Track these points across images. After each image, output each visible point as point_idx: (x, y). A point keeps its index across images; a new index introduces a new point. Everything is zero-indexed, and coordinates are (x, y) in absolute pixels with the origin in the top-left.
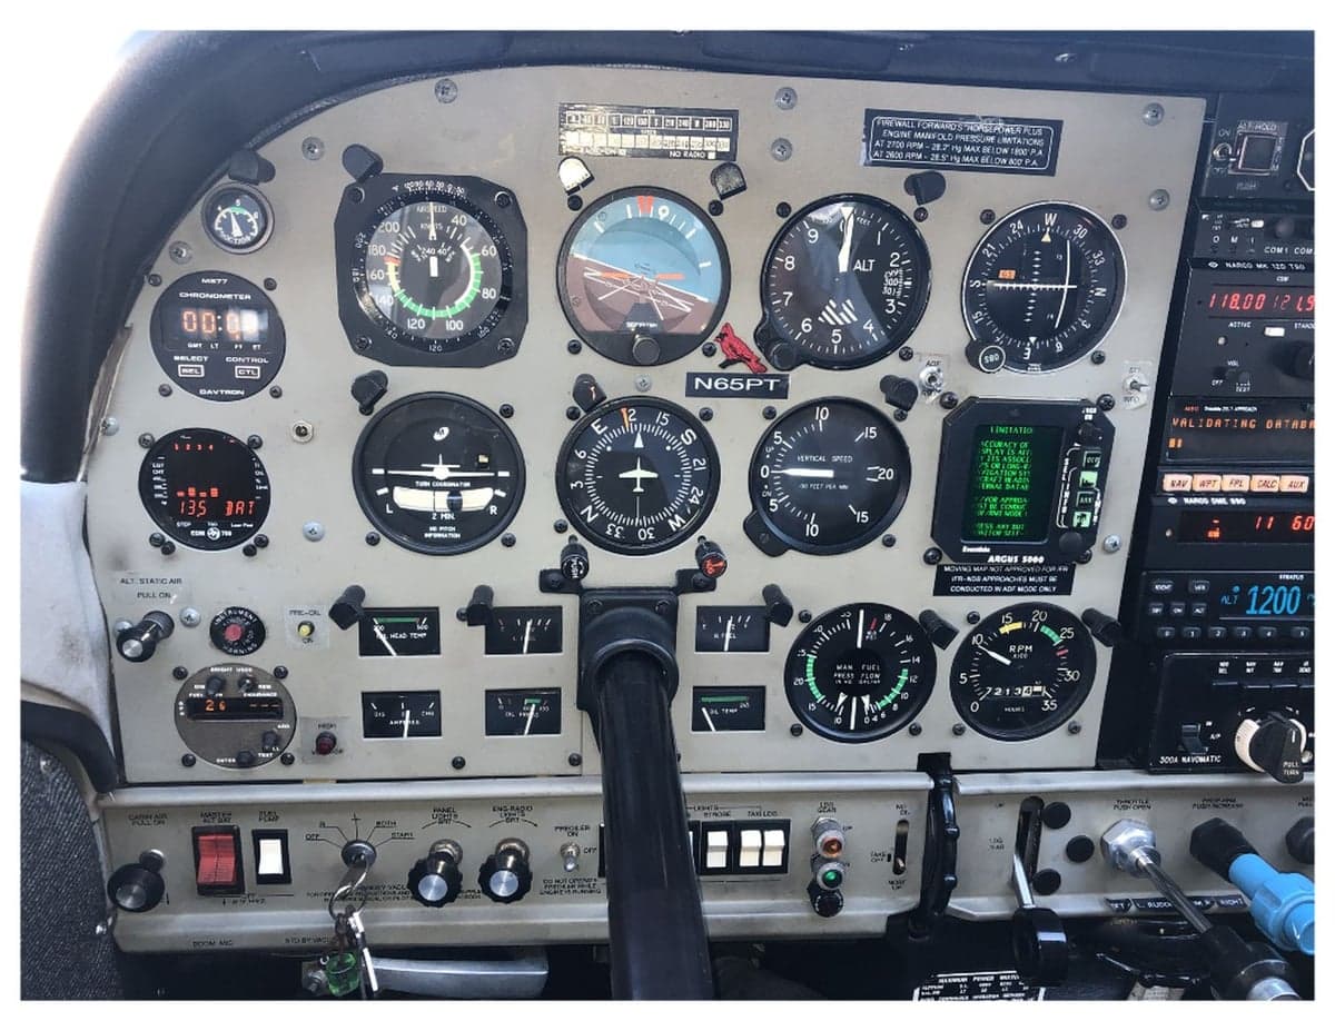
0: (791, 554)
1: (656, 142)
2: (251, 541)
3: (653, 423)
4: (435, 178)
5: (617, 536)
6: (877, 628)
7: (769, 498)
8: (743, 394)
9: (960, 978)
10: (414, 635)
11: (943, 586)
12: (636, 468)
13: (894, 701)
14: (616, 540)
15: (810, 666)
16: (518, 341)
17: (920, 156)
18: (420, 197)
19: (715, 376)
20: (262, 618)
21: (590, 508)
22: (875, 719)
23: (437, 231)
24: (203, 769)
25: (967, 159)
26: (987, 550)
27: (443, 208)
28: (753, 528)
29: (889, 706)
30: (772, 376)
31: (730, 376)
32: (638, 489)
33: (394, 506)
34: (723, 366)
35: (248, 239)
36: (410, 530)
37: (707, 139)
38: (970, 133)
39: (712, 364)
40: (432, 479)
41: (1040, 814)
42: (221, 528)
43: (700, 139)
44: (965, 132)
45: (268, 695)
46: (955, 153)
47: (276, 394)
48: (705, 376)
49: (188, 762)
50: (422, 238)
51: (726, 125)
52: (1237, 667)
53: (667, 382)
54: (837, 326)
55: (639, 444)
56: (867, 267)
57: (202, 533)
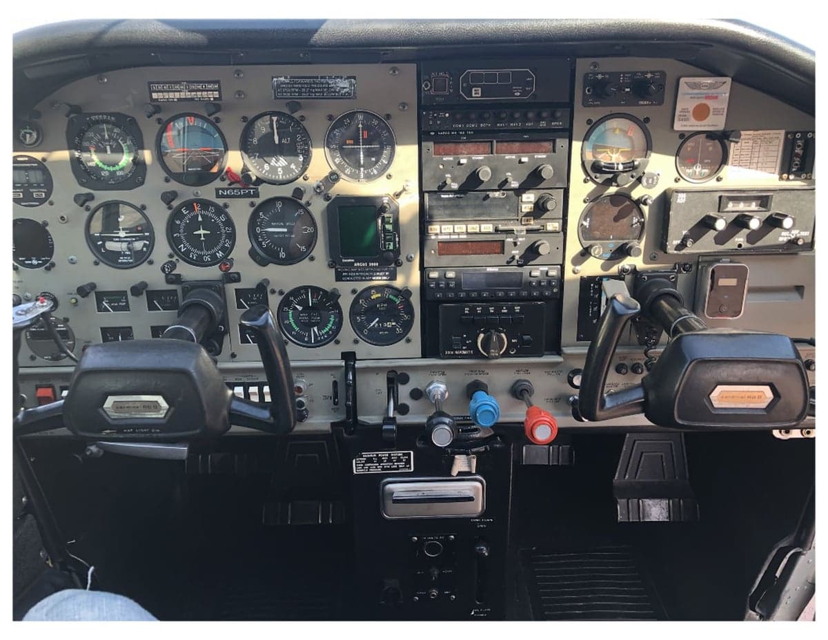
0: (271, 265)
1: (189, 95)
2: (48, 265)
3: (208, 210)
4: (102, 114)
5: (195, 258)
6: (317, 298)
7: (261, 242)
8: (240, 196)
9: (372, 454)
10: (121, 304)
11: (339, 278)
12: (200, 229)
13: (330, 330)
14: (194, 260)
15: (290, 315)
16: (144, 179)
17: (297, 94)
18: (98, 122)
19: (227, 189)
20: (56, 296)
21: (182, 245)
22: (322, 338)
23: (108, 135)
24: (39, 361)
25: (317, 94)
26: (353, 260)
27: (110, 126)
28: (253, 254)
29: (327, 333)
30: (252, 189)
31: (234, 189)
32: (202, 239)
33: (105, 249)
34: (230, 185)
35: (32, 142)
36: (112, 259)
37: (209, 93)
38: (317, 84)
39: (225, 184)
40: (119, 237)
41: (396, 378)
42: (37, 260)
43: (206, 93)
44: (314, 83)
45: (62, 329)
46: (312, 92)
47: (51, 204)
48: (223, 189)
49: (33, 358)
50: (103, 138)
51: (216, 86)
52: (473, 310)
53: (207, 192)
54: (280, 167)
55: (200, 219)
56: (287, 141)
57: (30, 262)
